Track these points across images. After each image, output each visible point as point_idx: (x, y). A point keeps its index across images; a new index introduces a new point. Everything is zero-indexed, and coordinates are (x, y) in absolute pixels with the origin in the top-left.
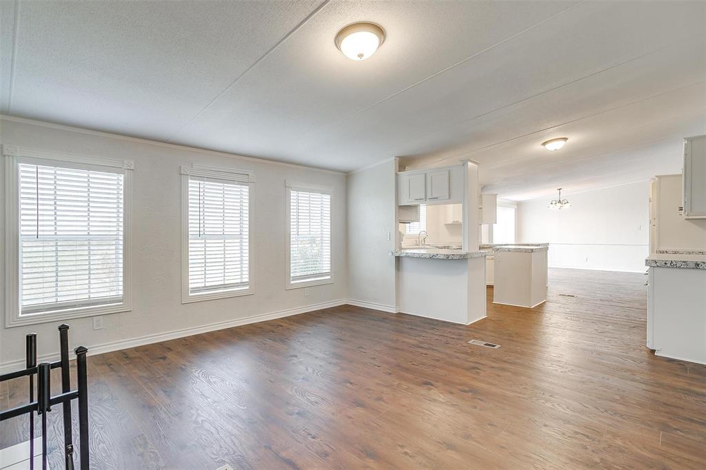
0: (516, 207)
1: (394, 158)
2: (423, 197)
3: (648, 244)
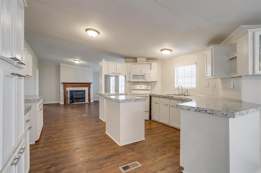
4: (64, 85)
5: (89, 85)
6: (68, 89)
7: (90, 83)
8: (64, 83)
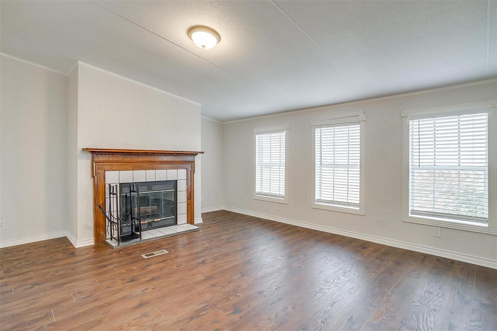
4: (96, 159)
5: (189, 158)
6: (114, 177)
7: (194, 154)
8: (95, 152)
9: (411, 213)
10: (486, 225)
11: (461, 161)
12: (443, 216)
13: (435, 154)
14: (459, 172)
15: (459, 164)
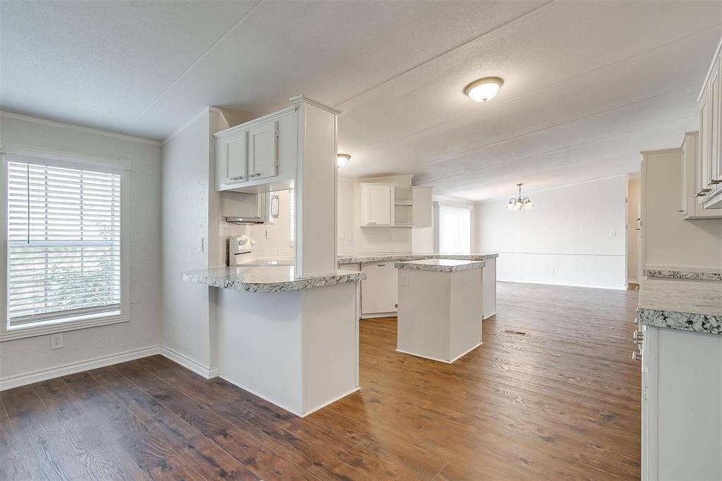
0: (472, 207)
1: (208, 109)
2: (243, 174)
3: (624, 254)
9: (12, 324)
10: (118, 312)
11: (84, 233)
12: (67, 315)
13: (46, 223)
14: (82, 248)
15: (82, 238)
